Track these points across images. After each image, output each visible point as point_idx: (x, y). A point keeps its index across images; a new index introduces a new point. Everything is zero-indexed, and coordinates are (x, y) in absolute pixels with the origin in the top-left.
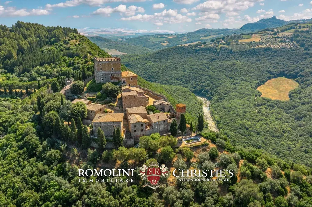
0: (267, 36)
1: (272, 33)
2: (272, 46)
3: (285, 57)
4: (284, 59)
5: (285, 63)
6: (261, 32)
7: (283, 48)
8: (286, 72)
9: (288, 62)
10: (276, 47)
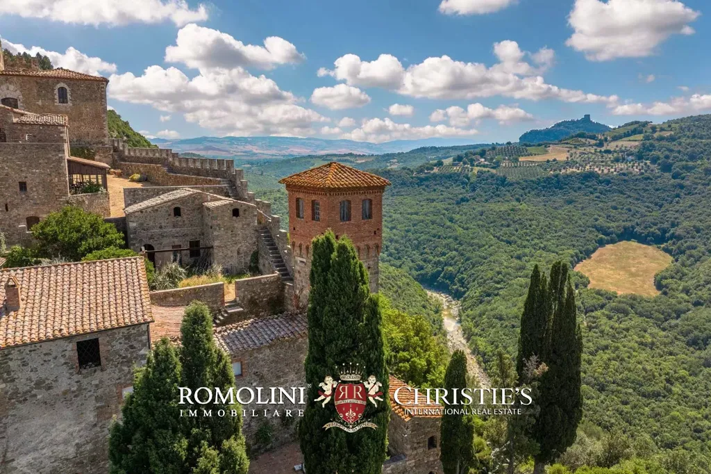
0: (583, 148)
1: (593, 142)
2: (597, 169)
3: (632, 194)
4: (629, 200)
5: (633, 208)
6: (568, 141)
7: (624, 174)
8: (637, 229)
9: (639, 205)
10: (606, 171)
